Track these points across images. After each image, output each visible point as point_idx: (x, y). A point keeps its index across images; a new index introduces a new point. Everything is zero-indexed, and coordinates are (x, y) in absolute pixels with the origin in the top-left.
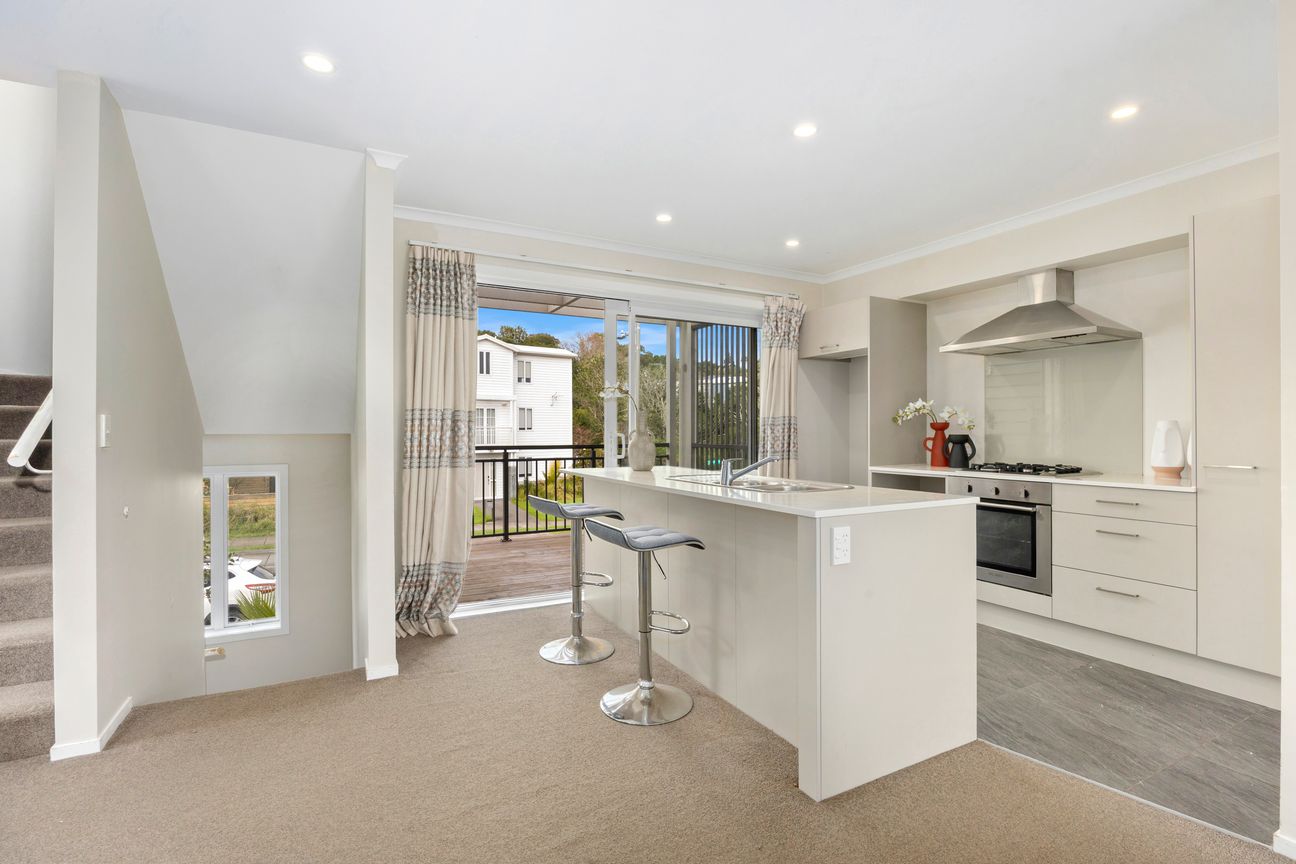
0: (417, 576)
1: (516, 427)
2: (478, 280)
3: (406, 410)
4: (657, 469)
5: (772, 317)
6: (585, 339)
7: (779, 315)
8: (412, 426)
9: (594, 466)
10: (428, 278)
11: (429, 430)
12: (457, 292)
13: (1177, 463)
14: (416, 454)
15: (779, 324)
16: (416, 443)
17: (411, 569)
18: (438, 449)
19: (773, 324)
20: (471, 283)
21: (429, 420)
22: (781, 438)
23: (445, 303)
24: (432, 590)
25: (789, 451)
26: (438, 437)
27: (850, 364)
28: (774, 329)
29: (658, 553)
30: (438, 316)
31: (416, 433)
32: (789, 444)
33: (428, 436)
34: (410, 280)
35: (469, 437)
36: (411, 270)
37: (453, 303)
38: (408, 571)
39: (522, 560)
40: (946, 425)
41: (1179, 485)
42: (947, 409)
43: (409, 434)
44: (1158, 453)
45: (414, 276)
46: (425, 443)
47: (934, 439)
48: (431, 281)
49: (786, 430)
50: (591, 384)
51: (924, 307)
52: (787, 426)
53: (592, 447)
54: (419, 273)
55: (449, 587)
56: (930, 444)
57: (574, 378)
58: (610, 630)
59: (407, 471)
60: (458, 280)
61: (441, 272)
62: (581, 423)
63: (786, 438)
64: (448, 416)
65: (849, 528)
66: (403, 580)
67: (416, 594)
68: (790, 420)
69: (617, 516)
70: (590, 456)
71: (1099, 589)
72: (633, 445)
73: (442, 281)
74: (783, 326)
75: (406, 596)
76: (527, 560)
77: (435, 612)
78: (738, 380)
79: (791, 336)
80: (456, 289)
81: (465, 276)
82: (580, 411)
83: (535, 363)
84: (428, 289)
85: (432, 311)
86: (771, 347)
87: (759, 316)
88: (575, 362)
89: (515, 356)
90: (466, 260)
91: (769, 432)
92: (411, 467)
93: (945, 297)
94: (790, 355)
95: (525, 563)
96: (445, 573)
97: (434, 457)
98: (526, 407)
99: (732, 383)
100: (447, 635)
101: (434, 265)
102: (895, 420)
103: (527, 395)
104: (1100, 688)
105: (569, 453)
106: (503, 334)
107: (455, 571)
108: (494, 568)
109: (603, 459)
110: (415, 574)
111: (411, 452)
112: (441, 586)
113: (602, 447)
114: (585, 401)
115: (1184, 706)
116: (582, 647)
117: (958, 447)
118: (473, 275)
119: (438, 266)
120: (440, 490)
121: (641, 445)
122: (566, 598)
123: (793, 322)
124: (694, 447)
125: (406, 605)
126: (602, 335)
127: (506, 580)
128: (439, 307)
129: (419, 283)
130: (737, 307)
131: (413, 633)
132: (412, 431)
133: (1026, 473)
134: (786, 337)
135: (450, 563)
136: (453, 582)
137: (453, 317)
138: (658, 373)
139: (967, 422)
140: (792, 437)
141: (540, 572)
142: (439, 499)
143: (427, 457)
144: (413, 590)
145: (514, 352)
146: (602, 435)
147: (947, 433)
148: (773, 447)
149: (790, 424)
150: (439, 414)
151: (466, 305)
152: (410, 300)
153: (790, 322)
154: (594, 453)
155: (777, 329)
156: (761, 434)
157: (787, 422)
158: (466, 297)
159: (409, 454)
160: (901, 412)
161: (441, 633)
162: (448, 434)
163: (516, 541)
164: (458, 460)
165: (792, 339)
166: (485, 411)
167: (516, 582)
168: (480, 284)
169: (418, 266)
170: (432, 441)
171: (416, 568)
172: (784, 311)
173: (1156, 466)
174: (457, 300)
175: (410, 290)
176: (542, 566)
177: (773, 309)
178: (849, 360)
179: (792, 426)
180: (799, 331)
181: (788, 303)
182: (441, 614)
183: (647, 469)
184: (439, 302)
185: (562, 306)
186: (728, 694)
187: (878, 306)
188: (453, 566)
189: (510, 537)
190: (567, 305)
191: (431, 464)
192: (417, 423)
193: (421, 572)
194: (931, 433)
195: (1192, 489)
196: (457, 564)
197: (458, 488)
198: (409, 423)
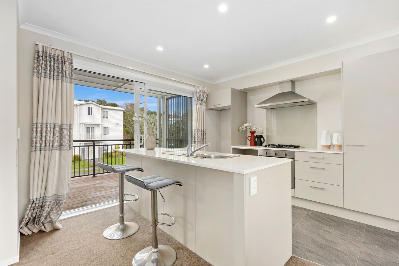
0: (39, 203)
1: (102, 134)
2: (74, 67)
3: (33, 123)
4: (157, 149)
5: (198, 94)
6: (128, 105)
7: (200, 93)
8: (37, 131)
9: (130, 148)
10: (46, 61)
11: (46, 133)
12: (62, 70)
13: (329, 144)
14: (38, 144)
15: (200, 96)
16: (38, 139)
17: (35, 200)
18: (51, 142)
19: (198, 96)
20: (70, 66)
21: (46, 128)
22: (200, 137)
23: (56, 74)
24: (47, 209)
25: (203, 141)
26: (52, 136)
27: (222, 112)
28: (198, 98)
29: (161, 190)
30: (52, 80)
31: (39, 134)
32: (203, 139)
33: (46, 136)
34: (36, 61)
35: (69, 136)
36: (36, 56)
37: (61, 74)
38: (33, 202)
39: (100, 185)
40: (254, 132)
41: (329, 151)
42: (255, 127)
43: (34, 135)
44: (323, 141)
45: (38, 59)
46: (44, 139)
47: (251, 137)
48: (48, 62)
49: (202, 134)
50: (130, 120)
51: (247, 93)
52: (202, 132)
53: (130, 140)
54: (41, 58)
55: (57, 207)
56: (249, 138)
57: (124, 118)
58: (137, 218)
59: (34, 152)
60: (64, 64)
61: (54, 59)
62: (126, 132)
63: (202, 136)
64: (57, 127)
65: (256, 177)
66: (30, 206)
67: (38, 212)
68: (203, 130)
69: (141, 170)
70: (129, 143)
71: (311, 186)
72: (147, 139)
73: (54, 63)
74: (201, 97)
75: (32, 214)
76: (102, 185)
77: (48, 220)
78: (177, 119)
79: (204, 101)
80: (62, 68)
81: (67, 63)
82: (126, 128)
83: (109, 112)
84: (46, 66)
85: (48, 77)
86: (197, 104)
87: (193, 94)
88: (124, 112)
89: (102, 109)
90: (68, 56)
91: (196, 134)
92: (35, 151)
93: (253, 90)
94: (203, 107)
95: (101, 187)
96: (55, 200)
97: (49, 146)
98: (106, 126)
99: (175, 120)
100: (55, 230)
101: (50, 56)
102: (239, 130)
103: (106, 123)
104: (317, 223)
105: (122, 142)
106: (98, 102)
107: (60, 199)
108: (87, 190)
109: (134, 144)
110: (37, 202)
111: (36, 143)
112: (53, 206)
113: (134, 140)
114: (128, 125)
115: (345, 227)
116: (124, 229)
117: (259, 139)
118: (72, 63)
119: (52, 56)
120: (52, 161)
121: (150, 139)
122: (117, 203)
123: (204, 96)
124: (167, 140)
125: (32, 218)
126: (134, 104)
127: (92, 195)
128: (52, 76)
129: (41, 62)
130: (185, 90)
131: (36, 231)
132: (36, 133)
133: (284, 148)
134: (202, 101)
135: (57, 195)
136: (59, 204)
137: (60, 81)
138: (152, 117)
139: (262, 131)
140: (204, 136)
141: (107, 190)
142: (51, 165)
143: (45, 146)
144: (36, 210)
145: (102, 108)
146: (134, 136)
147: (255, 135)
148: (197, 140)
149: (203, 132)
150: (52, 125)
151: (68, 76)
152: (35, 70)
153: (203, 96)
154: (130, 142)
155: (199, 98)
156: (193, 135)
157: (202, 131)
158: (68, 72)
159: (34, 145)
160: (240, 128)
161: (52, 229)
162: (57, 134)
163: (99, 177)
164: (62, 147)
165: (204, 102)
166: (90, 128)
167: (96, 196)
168: (75, 69)
169: (40, 54)
170: (48, 139)
171: (38, 200)
172: (202, 92)
173: (322, 145)
174: (62, 73)
175: (35, 66)
176: (108, 187)
177: (198, 91)
178: (221, 110)
179: (204, 132)
180: (206, 99)
181: (203, 89)
182: (52, 220)
183: (153, 149)
184: (52, 73)
185: (118, 87)
186: (191, 247)
187: (234, 91)
188: (58, 196)
189: (96, 175)
190: (120, 87)
191: (48, 149)
192: (39, 129)
193: (41, 201)
194: (250, 135)
195: (342, 153)
196: (61, 195)
197: (62, 160)
198: (35, 130)
